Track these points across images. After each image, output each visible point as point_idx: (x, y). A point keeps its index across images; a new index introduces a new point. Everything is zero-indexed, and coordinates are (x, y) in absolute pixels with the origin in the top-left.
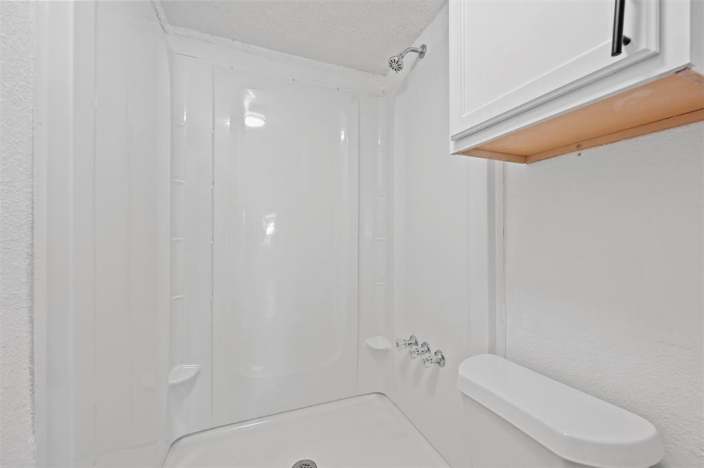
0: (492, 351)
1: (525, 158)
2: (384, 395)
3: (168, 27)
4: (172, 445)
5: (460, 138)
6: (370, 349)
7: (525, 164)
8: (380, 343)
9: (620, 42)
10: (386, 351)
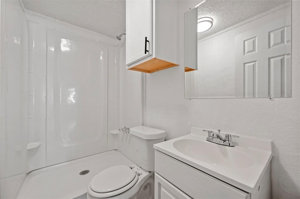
0: (143, 125)
1: (149, 72)
2: (117, 150)
3: (25, 10)
4: (27, 174)
5: (129, 65)
6: (111, 134)
7: (149, 74)
8: (116, 132)
9: (146, 51)
10: (118, 134)
